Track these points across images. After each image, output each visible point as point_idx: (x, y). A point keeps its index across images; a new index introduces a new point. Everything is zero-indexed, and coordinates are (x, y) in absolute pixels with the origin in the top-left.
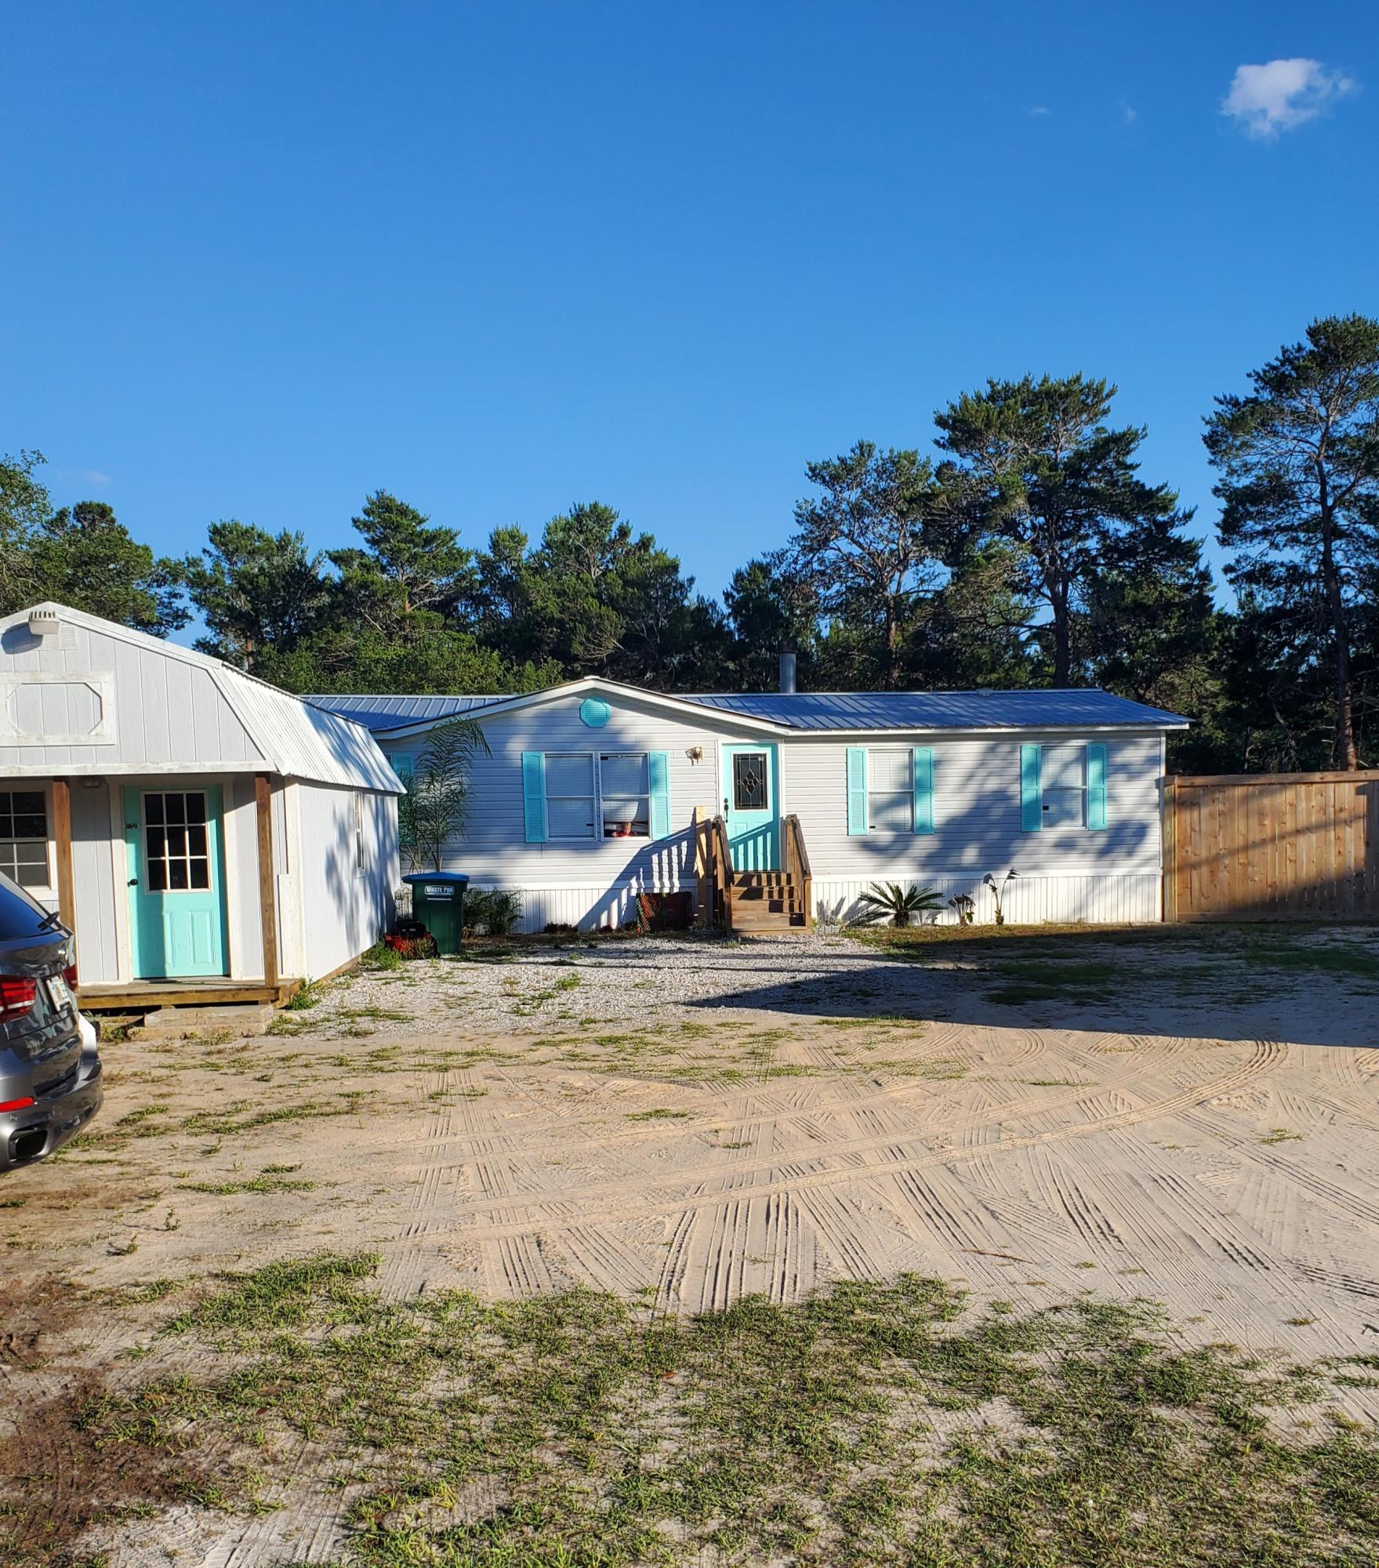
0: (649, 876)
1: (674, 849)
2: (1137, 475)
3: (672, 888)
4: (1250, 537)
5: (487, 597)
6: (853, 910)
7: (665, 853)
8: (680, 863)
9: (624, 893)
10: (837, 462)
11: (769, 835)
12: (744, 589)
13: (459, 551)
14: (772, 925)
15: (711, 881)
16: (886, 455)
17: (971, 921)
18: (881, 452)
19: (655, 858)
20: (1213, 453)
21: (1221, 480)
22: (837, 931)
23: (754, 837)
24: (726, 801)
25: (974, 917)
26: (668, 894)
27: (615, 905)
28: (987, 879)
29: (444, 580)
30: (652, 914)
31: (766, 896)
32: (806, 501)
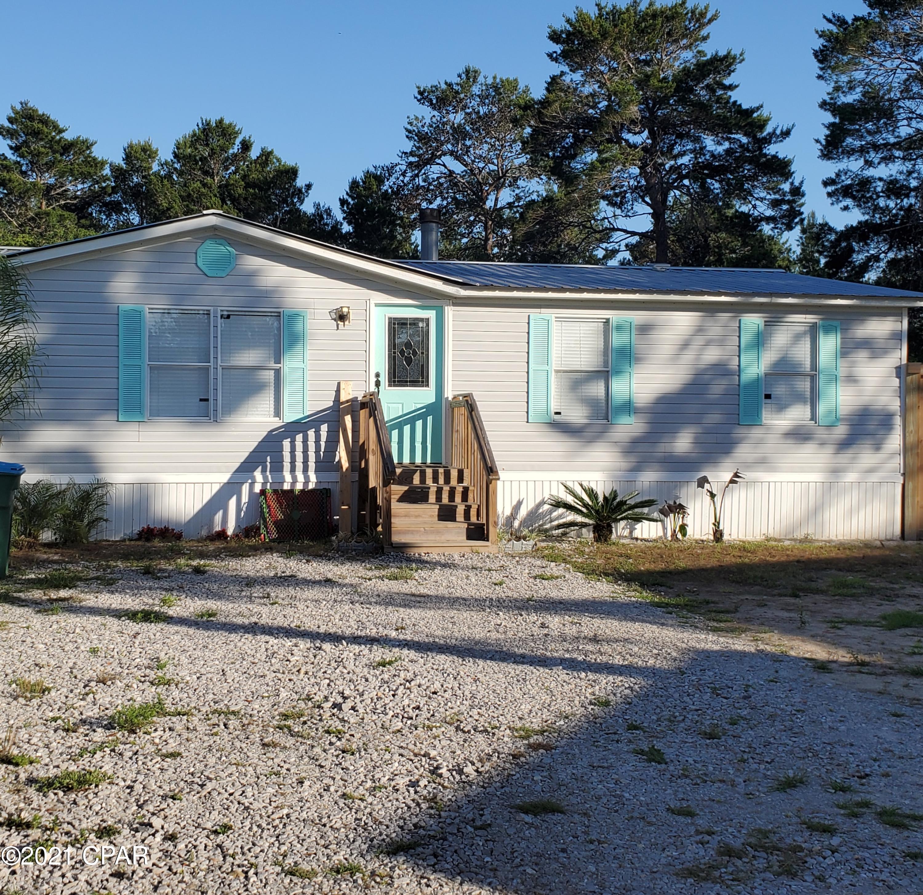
0: (277, 467)
1: (311, 434)
2: (734, 96)
3: (306, 482)
4: (850, 152)
5: (119, 203)
6: (533, 515)
7: (299, 438)
8: (317, 451)
9: (245, 489)
10: (444, 86)
11: (430, 419)
12: (359, 196)
13: (95, 159)
14: (443, 538)
15: (356, 476)
16: (490, 81)
17: (684, 535)
18: (485, 78)
19: (286, 444)
20: (822, 69)
21: (829, 94)
22: (529, 548)
23: (412, 422)
24: (378, 375)
25: (689, 531)
26: (302, 491)
27: (232, 503)
28: (701, 483)
29: (80, 186)
30: (280, 516)
31: (432, 498)
32: (417, 118)
